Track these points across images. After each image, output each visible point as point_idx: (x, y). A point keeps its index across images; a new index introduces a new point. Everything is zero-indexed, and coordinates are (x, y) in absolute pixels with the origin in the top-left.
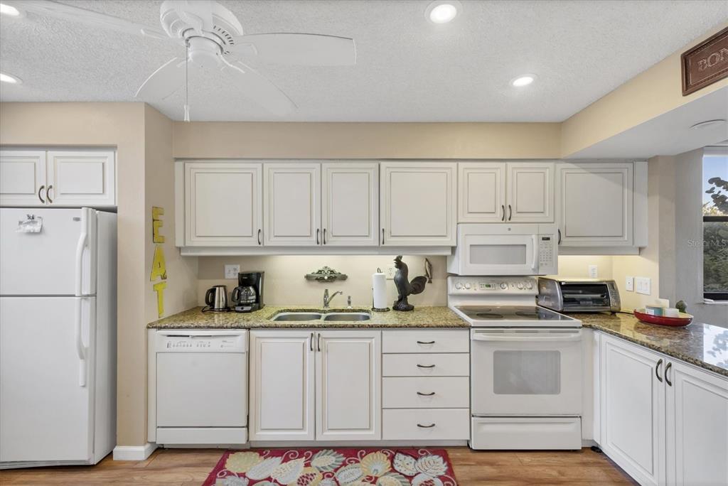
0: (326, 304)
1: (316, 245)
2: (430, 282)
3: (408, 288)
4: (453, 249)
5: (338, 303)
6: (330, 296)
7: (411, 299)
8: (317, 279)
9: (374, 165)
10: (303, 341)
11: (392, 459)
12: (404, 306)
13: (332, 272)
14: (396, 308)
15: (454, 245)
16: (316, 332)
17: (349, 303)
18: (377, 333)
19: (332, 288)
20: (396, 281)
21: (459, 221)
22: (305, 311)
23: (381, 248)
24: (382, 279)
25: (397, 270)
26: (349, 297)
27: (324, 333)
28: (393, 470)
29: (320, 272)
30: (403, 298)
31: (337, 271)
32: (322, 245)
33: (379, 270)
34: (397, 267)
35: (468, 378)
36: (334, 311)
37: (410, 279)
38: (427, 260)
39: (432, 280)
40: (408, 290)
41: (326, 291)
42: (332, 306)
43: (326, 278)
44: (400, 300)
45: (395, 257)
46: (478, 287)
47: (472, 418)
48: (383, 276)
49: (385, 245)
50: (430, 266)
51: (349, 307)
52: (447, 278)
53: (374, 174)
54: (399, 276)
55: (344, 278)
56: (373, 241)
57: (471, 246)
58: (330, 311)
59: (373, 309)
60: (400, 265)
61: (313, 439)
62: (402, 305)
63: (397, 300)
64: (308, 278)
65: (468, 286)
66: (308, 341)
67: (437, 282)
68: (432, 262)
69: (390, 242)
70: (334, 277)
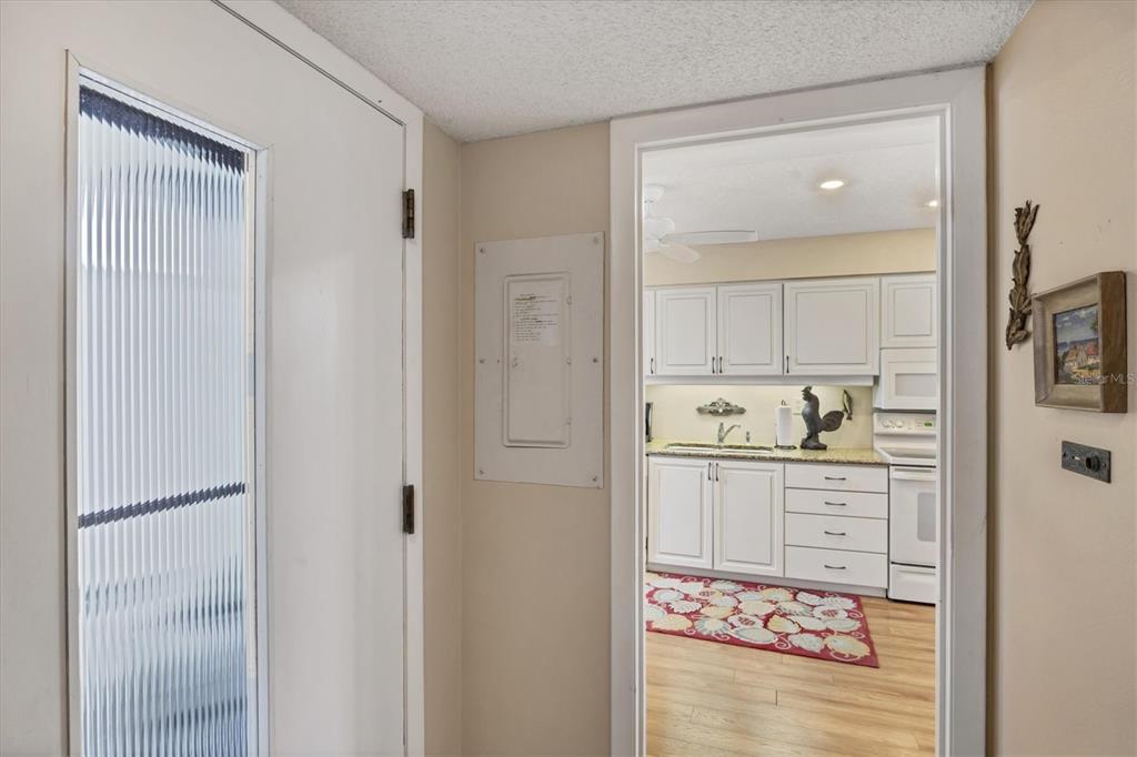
0: (721, 440)
1: (711, 374)
2: (849, 418)
3: (819, 424)
4: (876, 379)
5: (735, 438)
6: (725, 430)
7: (823, 437)
8: (710, 412)
9: (778, 286)
10: (700, 470)
11: (795, 595)
12: (813, 444)
13: (728, 404)
14: (804, 447)
15: (877, 373)
16: (714, 462)
17: (748, 439)
18: (779, 466)
19: (728, 422)
20: (804, 415)
21: (883, 346)
22: (697, 445)
23: (785, 378)
24: (786, 413)
25: (806, 402)
26: (748, 433)
27: (723, 463)
28: (795, 600)
29: (713, 404)
30: (813, 435)
31: (733, 403)
32: (717, 376)
33: (783, 403)
34: (805, 399)
35: (886, 522)
36: (731, 447)
37: (822, 413)
38: (845, 392)
39: (853, 416)
40: (820, 426)
41: (722, 424)
42: (727, 442)
43: (721, 411)
44: (809, 437)
45: (803, 388)
46: (913, 426)
47: (891, 566)
48: (788, 410)
49: (790, 374)
50: (850, 400)
51: (748, 444)
52: (872, 414)
53: (776, 295)
54: (808, 410)
55: (742, 411)
56: (776, 369)
57: (897, 375)
58: (726, 447)
59: (777, 446)
60: (808, 396)
61: (710, 567)
62: (811, 443)
63: (806, 437)
64: (700, 410)
65: (900, 424)
66: (705, 471)
67: (860, 418)
68: (854, 394)
69: (795, 370)
70: (729, 411)
